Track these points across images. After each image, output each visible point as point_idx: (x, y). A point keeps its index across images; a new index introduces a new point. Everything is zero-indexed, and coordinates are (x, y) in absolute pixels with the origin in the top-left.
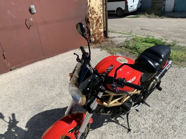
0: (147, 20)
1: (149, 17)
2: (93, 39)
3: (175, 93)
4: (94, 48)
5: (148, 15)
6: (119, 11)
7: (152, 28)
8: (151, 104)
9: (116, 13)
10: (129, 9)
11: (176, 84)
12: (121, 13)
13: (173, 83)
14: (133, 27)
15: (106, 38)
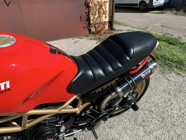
0: (173, 17)
1: (176, 14)
2: (93, 30)
3: (169, 116)
4: (91, 39)
5: (175, 12)
6: (142, 5)
7: (175, 26)
8: (121, 128)
9: (138, 7)
10: (154, 3)
11: (175, 102)
12: (144, 7)
13: (172, 100)
14: (152, 23)
15: (111, 29)
